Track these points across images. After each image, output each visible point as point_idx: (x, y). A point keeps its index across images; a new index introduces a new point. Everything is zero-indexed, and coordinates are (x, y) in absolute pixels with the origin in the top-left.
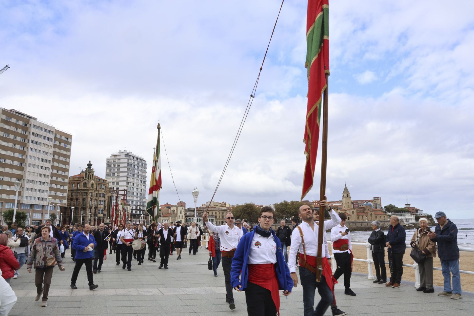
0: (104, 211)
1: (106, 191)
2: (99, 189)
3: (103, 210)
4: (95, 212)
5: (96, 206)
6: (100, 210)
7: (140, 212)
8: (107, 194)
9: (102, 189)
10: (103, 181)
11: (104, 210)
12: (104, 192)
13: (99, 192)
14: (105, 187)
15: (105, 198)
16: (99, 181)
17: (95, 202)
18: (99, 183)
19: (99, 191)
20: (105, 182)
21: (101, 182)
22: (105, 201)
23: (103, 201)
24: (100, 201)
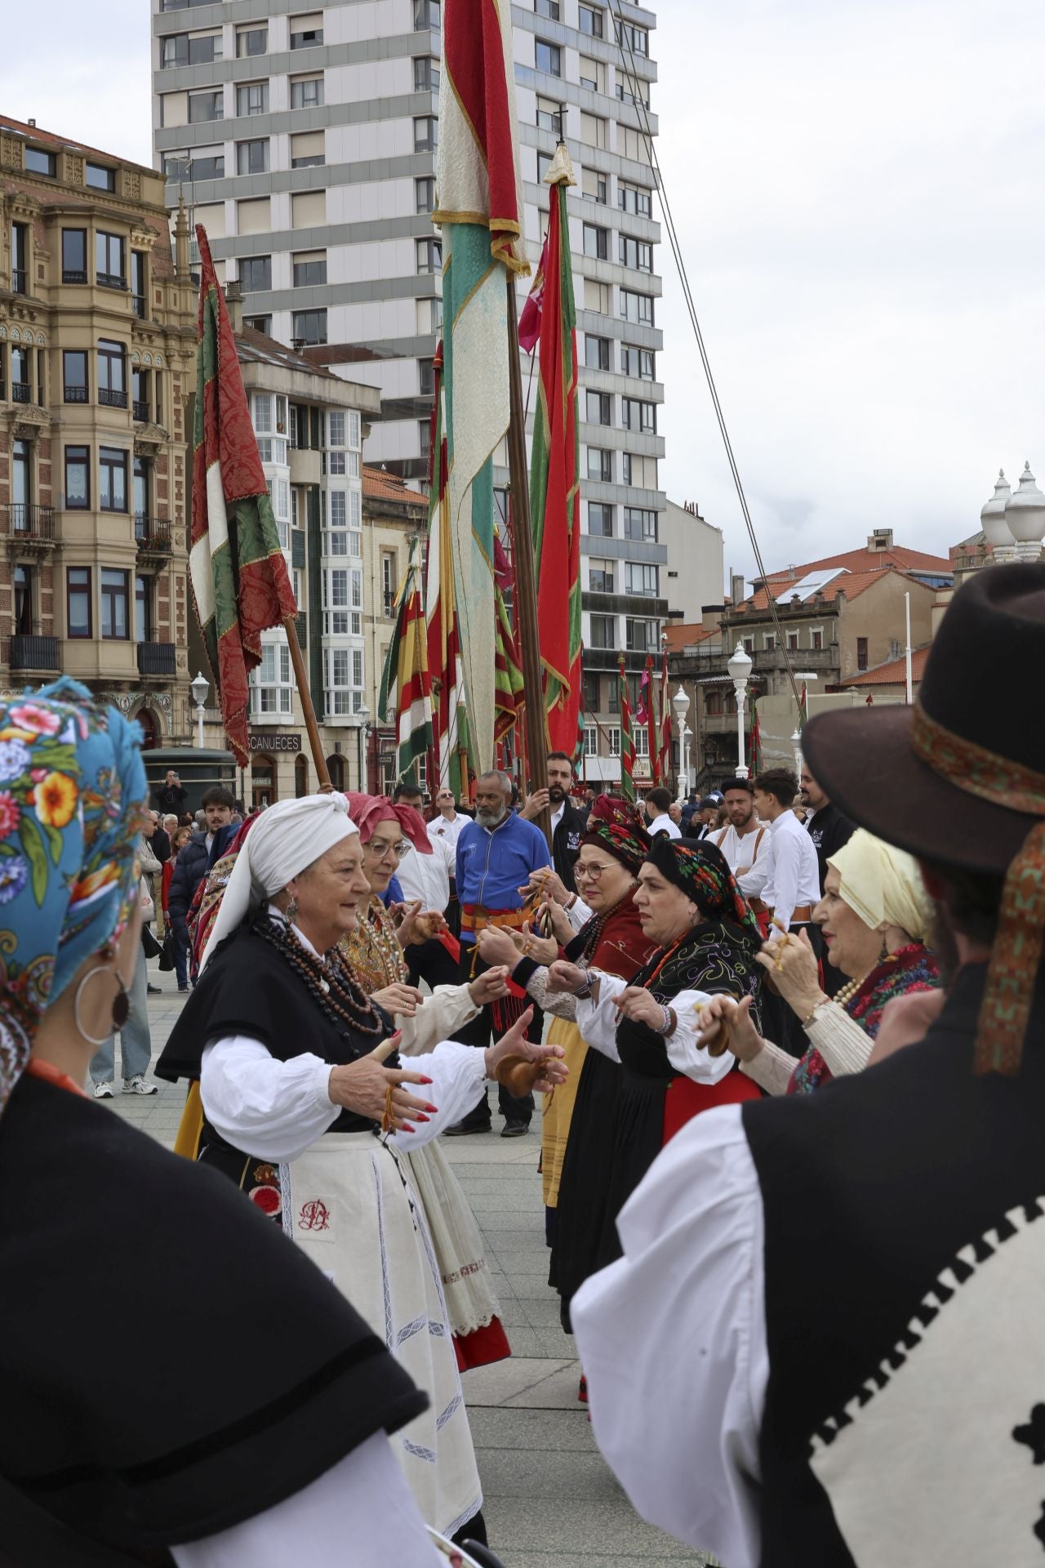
0: (147, 597)
1: (149, 323)
2: (51, 289)
3: (125, 590)
4: (25, 621)
5: (37, 528)
6: (86, 589)
7: (604, 628)
8: (177, 366)
9: (93, 279)
10: (99, 179)
11: (148, 581)
12: (122, 332)
13: (52, 328)
14: (132, 260)
15: (142, 412)
16: (54, 173)
17: (17, 468)
18: (46, 196)
19: (53, 313)
20: (138, 187)
21: (72, 189)
22: (148, 461)
23: (116, 460)
24: (80, 456)
